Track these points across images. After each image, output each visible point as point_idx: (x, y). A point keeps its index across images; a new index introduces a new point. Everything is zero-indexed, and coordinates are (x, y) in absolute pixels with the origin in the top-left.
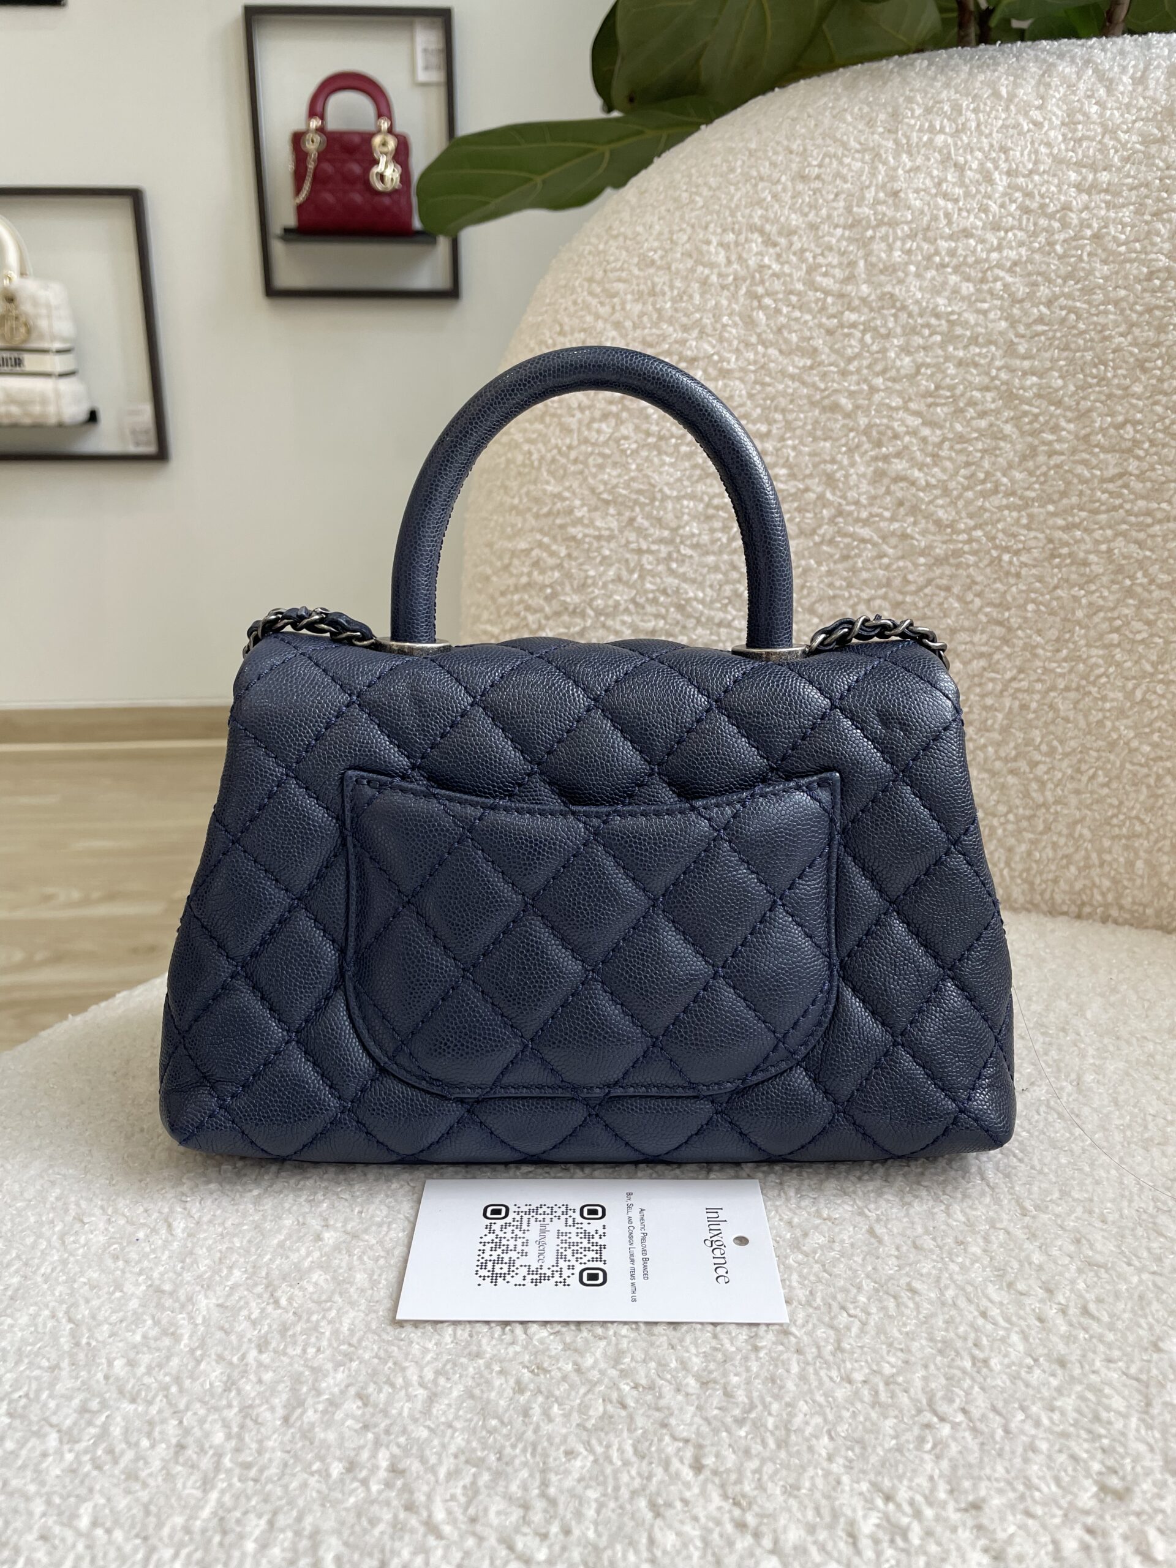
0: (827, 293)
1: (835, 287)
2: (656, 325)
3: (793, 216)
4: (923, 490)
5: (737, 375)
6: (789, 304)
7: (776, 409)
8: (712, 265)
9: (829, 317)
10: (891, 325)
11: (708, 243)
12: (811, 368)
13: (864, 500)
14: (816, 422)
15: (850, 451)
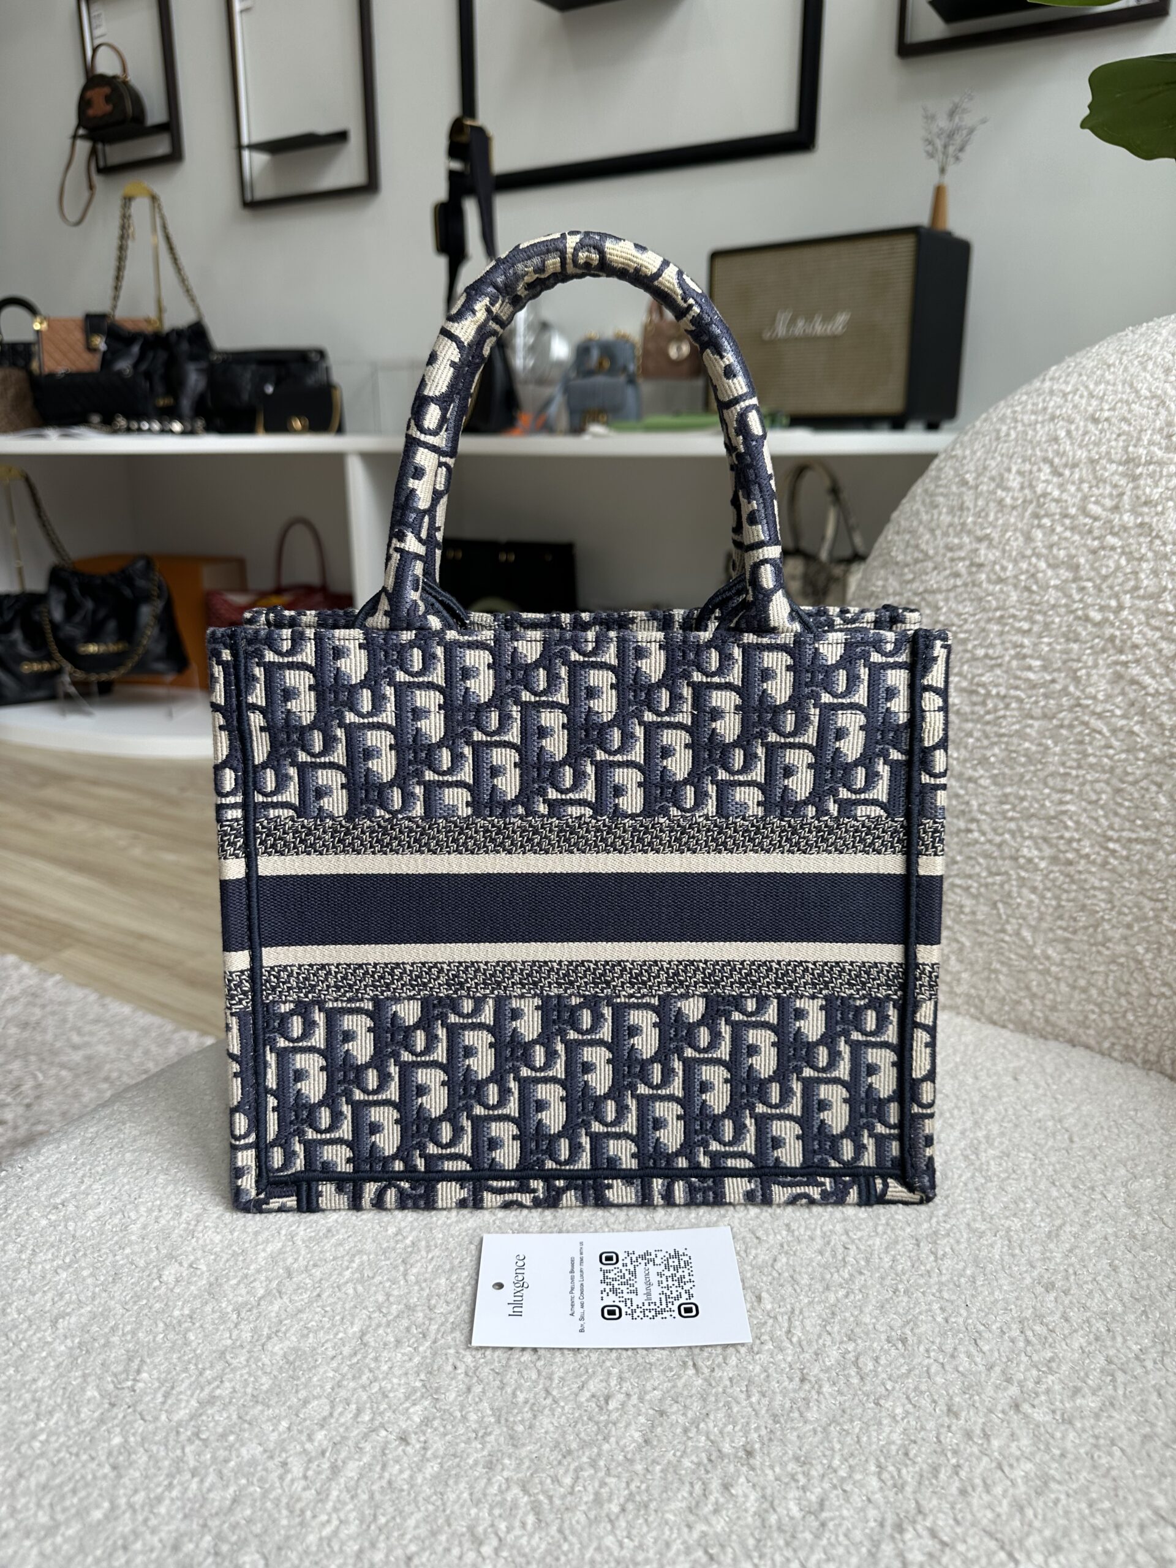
0: (1096, 519)
1: (1104, 514)
2: (958, 535)
3: (1079, 453)
4: (1153, 696)
5: (1011, 581)
6: (1063, 525)
7: (1039, 612)
8: (1007, 489)
9: (1094, 539)
10: (1143, 551)
11: (1009, 470)
12: (1074, 580)
13: (1101, 696)
14: (1070, 626)
15: (1096, 653)
